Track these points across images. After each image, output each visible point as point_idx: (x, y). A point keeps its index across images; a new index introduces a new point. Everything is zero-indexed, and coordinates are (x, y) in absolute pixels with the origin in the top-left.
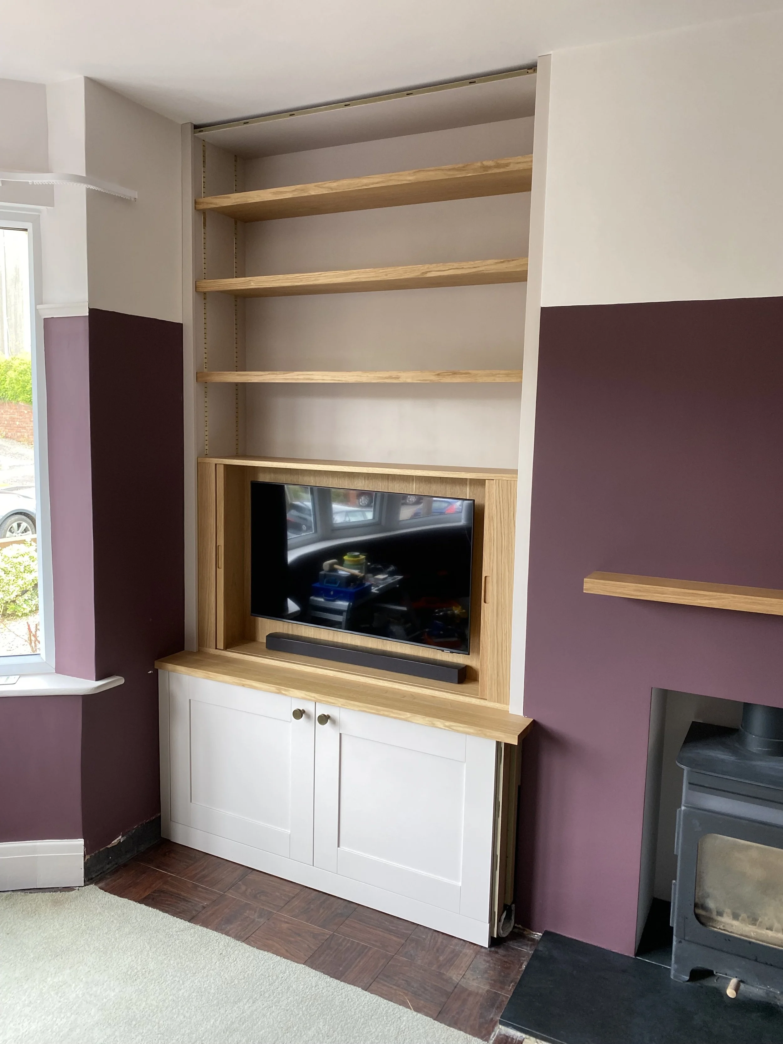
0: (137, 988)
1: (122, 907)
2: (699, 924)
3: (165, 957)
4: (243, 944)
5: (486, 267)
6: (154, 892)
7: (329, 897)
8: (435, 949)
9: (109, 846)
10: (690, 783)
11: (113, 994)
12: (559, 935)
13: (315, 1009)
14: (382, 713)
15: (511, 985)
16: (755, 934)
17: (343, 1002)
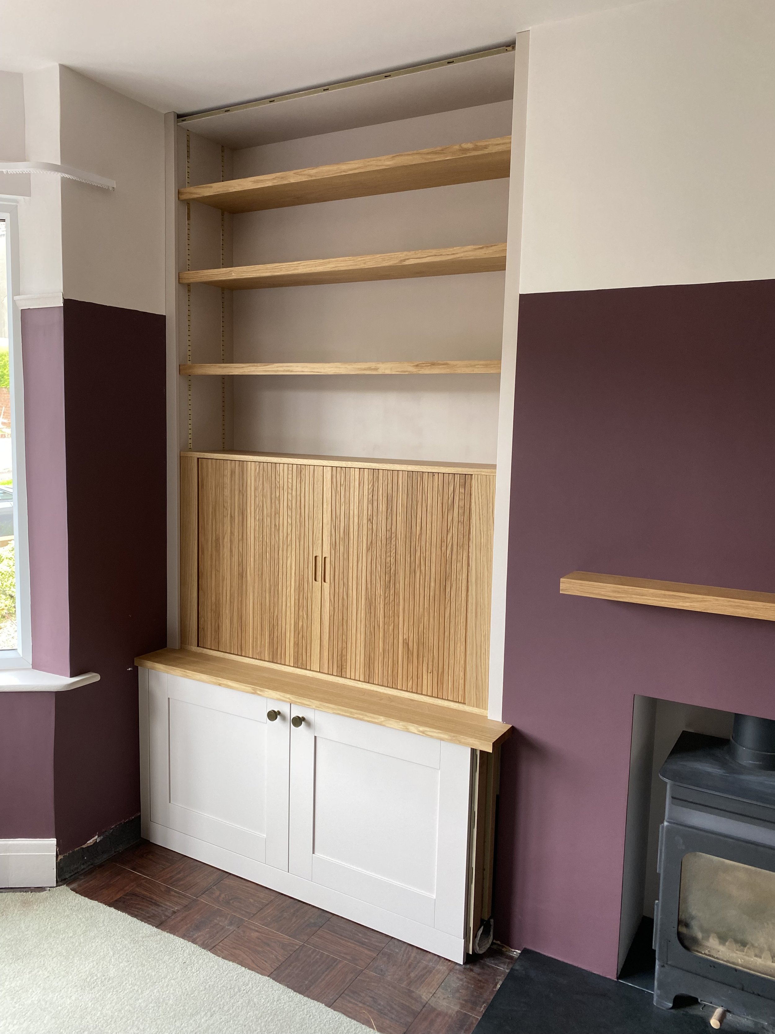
0: (95, 997)
1: (91, 910)
2: (682, 947)
3: (127, 964)
4: (209, 952)
5: (465, 254)
6: (126, 895)
7: (304, 905)
8: (407, 965)
9: (84, 846)
10: (673, 798)
11: (69, 1001)
12: (539, 953)
13: (274, 1025)
14: (356, 716)
15: (483, 1006)
16: (742, 960)
17: (304, 1019)
